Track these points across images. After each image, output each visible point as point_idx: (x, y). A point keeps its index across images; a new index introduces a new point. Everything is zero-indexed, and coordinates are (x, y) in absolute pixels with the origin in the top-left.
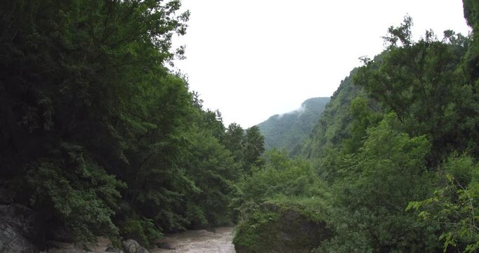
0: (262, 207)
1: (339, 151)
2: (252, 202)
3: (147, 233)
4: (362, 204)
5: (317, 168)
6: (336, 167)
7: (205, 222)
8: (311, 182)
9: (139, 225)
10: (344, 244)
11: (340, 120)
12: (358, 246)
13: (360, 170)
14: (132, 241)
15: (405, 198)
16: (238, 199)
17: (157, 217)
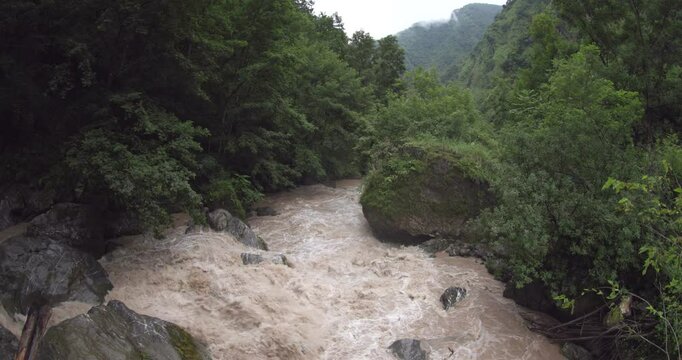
0: (401, 151)
1: (512, 82)
2: (387, 143)
3: (241, 195)
4: (539, 165)
5: (479, 103)
6: (507, 105)
7: (322, 172)
8: (471, 120)
9: (230, 187)
10: (511, 218)
11: (515, 40)
12: (530, 227)
13: (540, 116)
14: (221, 210)
15: (599, 173)
16: (368, 138)
17: (254, 172)
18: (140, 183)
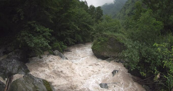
0: (102, 35)
1: (130, 18)
2: (98, 33)
3: (61, 47)
4: (137, 39)
5: (122, 23)
6: (129, 24)
7: (82, 41)
8: (120, 28)
9: (59, 44)
10: (130, 53)
12: (135, 55)
13: (137, 27)
14: (56, 51)
15: (152, 42)
16: (94, 32)
17: (65, 41)
18: (36, 44)
